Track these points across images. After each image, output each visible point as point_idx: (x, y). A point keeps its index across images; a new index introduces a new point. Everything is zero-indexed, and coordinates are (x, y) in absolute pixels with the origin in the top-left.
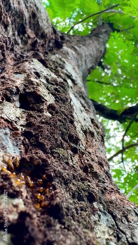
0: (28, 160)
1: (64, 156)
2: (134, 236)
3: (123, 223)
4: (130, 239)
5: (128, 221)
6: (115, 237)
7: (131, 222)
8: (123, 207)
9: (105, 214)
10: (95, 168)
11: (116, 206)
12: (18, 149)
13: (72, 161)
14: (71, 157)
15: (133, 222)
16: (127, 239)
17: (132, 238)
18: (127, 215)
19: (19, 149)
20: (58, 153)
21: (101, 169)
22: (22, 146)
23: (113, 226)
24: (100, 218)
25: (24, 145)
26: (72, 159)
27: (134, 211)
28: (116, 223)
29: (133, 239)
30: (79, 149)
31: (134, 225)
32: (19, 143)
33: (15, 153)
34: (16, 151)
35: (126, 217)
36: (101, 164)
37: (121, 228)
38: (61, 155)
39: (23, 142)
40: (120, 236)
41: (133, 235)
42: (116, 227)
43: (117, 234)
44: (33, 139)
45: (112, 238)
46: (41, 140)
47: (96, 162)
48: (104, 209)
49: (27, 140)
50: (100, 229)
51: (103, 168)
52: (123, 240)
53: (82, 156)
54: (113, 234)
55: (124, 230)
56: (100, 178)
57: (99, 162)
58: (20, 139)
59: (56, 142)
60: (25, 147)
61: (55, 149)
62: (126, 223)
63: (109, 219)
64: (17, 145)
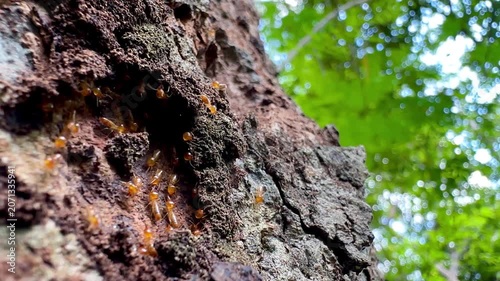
0: (55, 92)
1: (156, 47)
2: (315, 212)
3: (294, 187)
4: (307, 221)
5: (305, 181)
6: (278, 222)
7: (310, 183)
8: (295, 150)
9: (259, 176)
10: (230, 35)
11: (281, 149)
12: (19, 48)
13: (179, 48)
14: (176, 39)
15: (313, 181)
16: (302, 221)
17: (310, 216)
18: (304, 168)
19: (24, 46)
20: (142, 44)
21: (244, 37)
22: (31, 35)
23: (276, 200)
24: (249, 191)
25: (36, 30)
26: (177, 43)
27: (318, 155)
28: (282, 193)
29: (312, 220)
30: (195, 7)
31: (316, 188)
32: (18, 27)
33: (11, 62)
34: (15, 57)
35: (301, 172)
36: (243, 25)
37: (291, 201)
38: (149, 49)
39: (31, 23)
40: (289, 218)
41: (313, 211)
42: (281, 201)
43: (283, 216)
44: (61, 11)
45: (274, 225)
46: (85, 12)
47: (233, 21)
48: (257, 166)
49: (42, 13)
50: (248, 214)
51: (248, 31)
52: (294, 226)
53: (203, 24)
54: (274, 216)
55: (297, 205)
56: (242, 62)
57: (238, 18)
58: (19, 12)
59: (132, 10)
60: (41, 37)
61: (131, 30)
62: (301, 184)
63: (268, 187)
64: (15, 32)
